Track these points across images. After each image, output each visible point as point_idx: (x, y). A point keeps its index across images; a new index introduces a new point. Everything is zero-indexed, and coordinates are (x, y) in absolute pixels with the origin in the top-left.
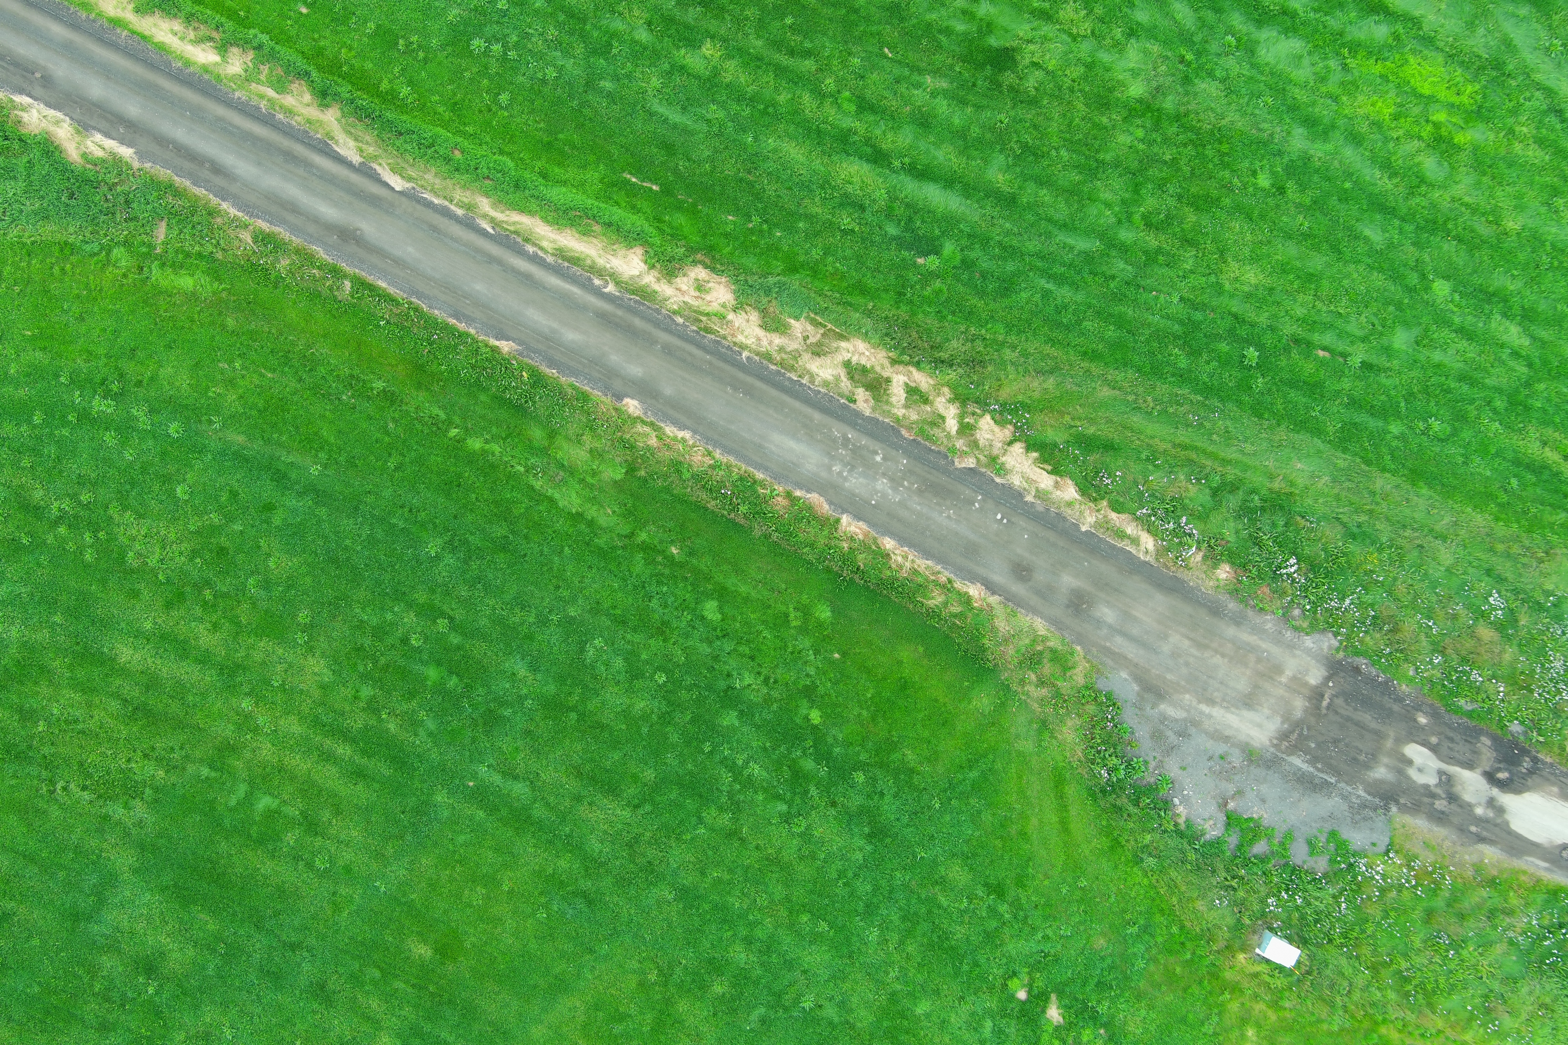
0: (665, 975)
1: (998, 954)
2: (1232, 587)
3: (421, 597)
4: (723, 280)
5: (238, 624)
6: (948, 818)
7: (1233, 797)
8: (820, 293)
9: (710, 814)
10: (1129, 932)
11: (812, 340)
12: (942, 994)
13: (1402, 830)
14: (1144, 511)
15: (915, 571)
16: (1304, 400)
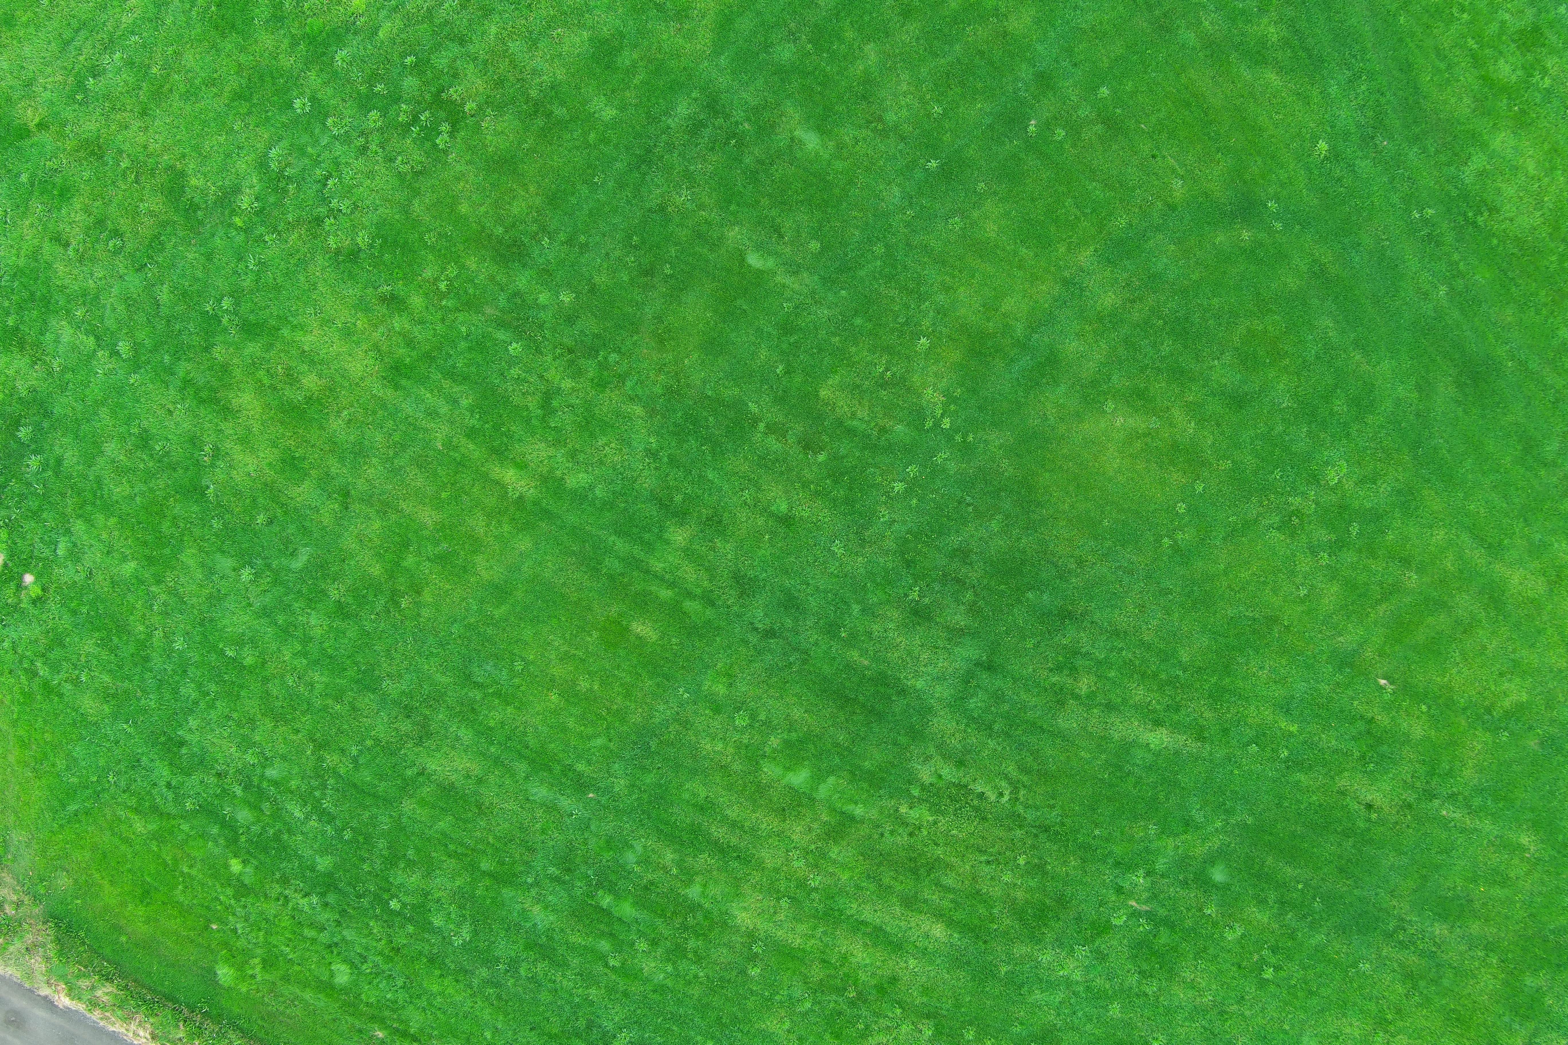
0: (393, 602)
1: (51, 623)
3: (637, 989)
5: (823, 962)
6: (102, 762)
9: (345, 767)
12: (109, 582)
15: (125, 1022)
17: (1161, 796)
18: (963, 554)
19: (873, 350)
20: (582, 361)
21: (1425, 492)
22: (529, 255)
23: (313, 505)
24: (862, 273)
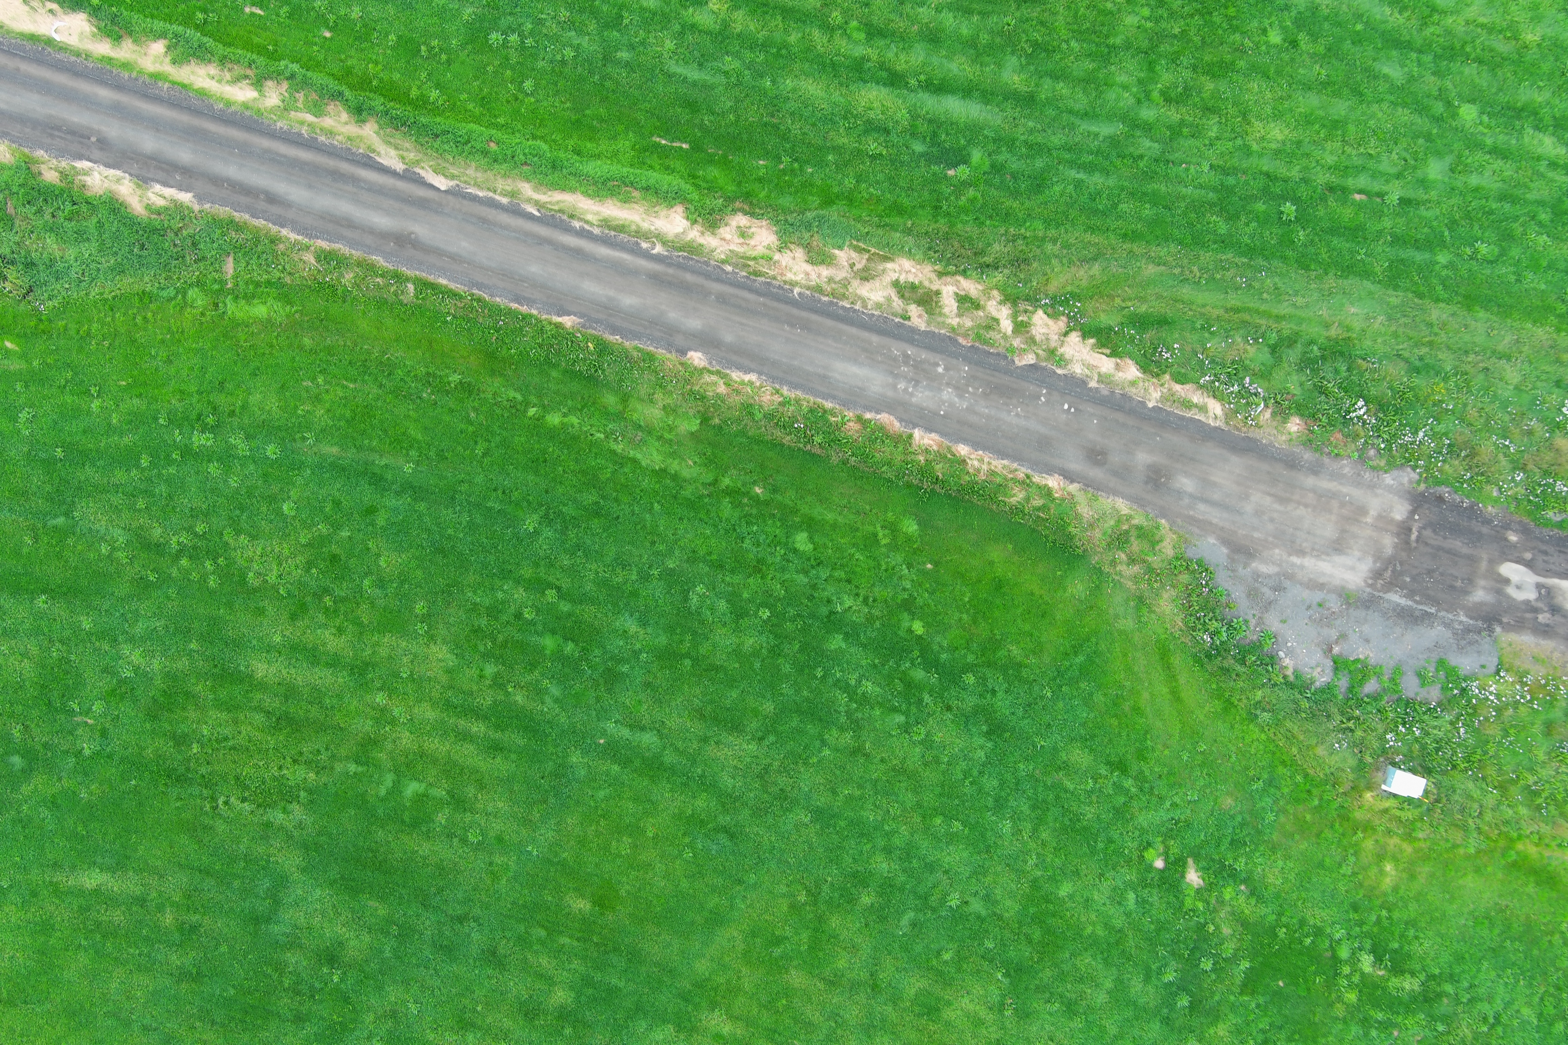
0: (814, 895)
1: (1130, 828)
2: (1304, 438)
3: (527, 572)
4: (764, 223)
5: (360, 624)
6: (1061, 705)
7: (1337, 642)
8: (858, 219)
9: (832, 735)
10: (1254, 787)
11: (859, 266)
12: (1082, 874)
13: (1509, 649)
14: (1207, 378)
15: (992, 473)
16: (1347, 245)
23: (903, 974)
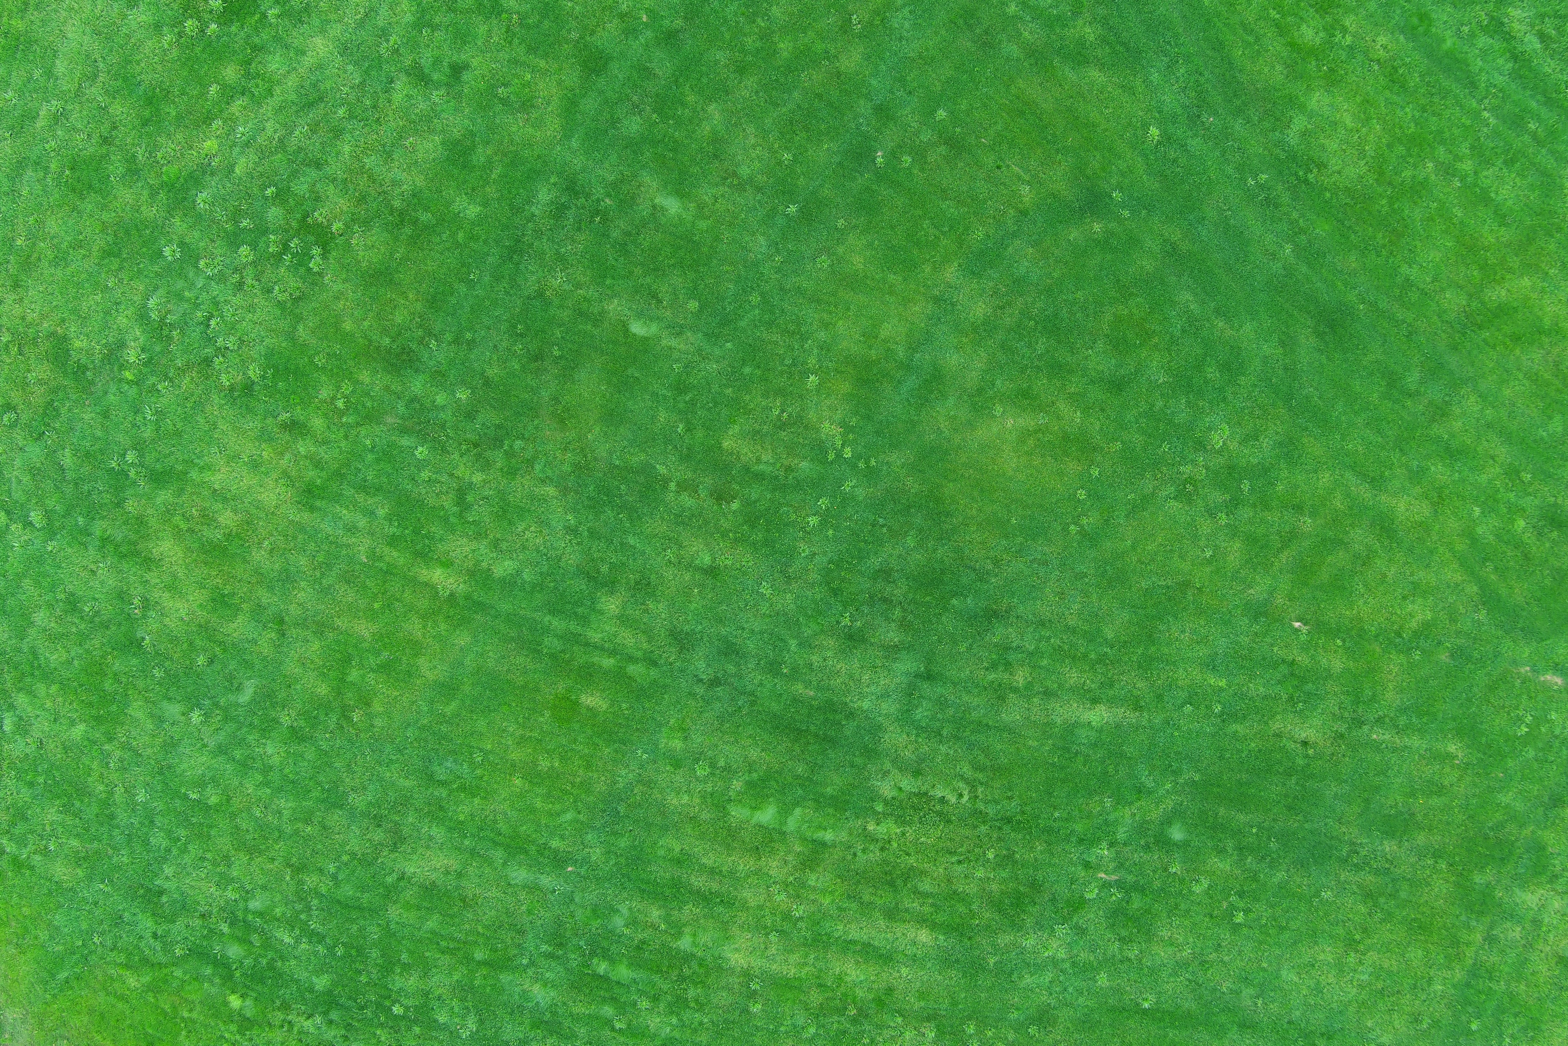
17: (1111, 769)
18: (885, 574)
19: (765, 395)
20: (488, 453)
21: (1305, 440)
22: (419, 360)
23: (250, 638)
24: (743, 324)
